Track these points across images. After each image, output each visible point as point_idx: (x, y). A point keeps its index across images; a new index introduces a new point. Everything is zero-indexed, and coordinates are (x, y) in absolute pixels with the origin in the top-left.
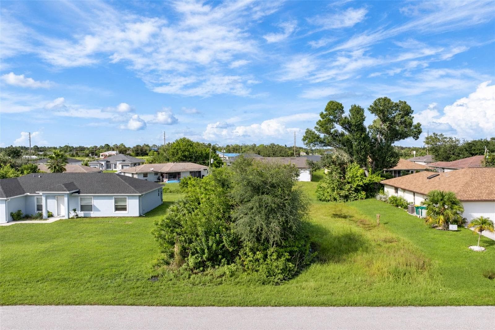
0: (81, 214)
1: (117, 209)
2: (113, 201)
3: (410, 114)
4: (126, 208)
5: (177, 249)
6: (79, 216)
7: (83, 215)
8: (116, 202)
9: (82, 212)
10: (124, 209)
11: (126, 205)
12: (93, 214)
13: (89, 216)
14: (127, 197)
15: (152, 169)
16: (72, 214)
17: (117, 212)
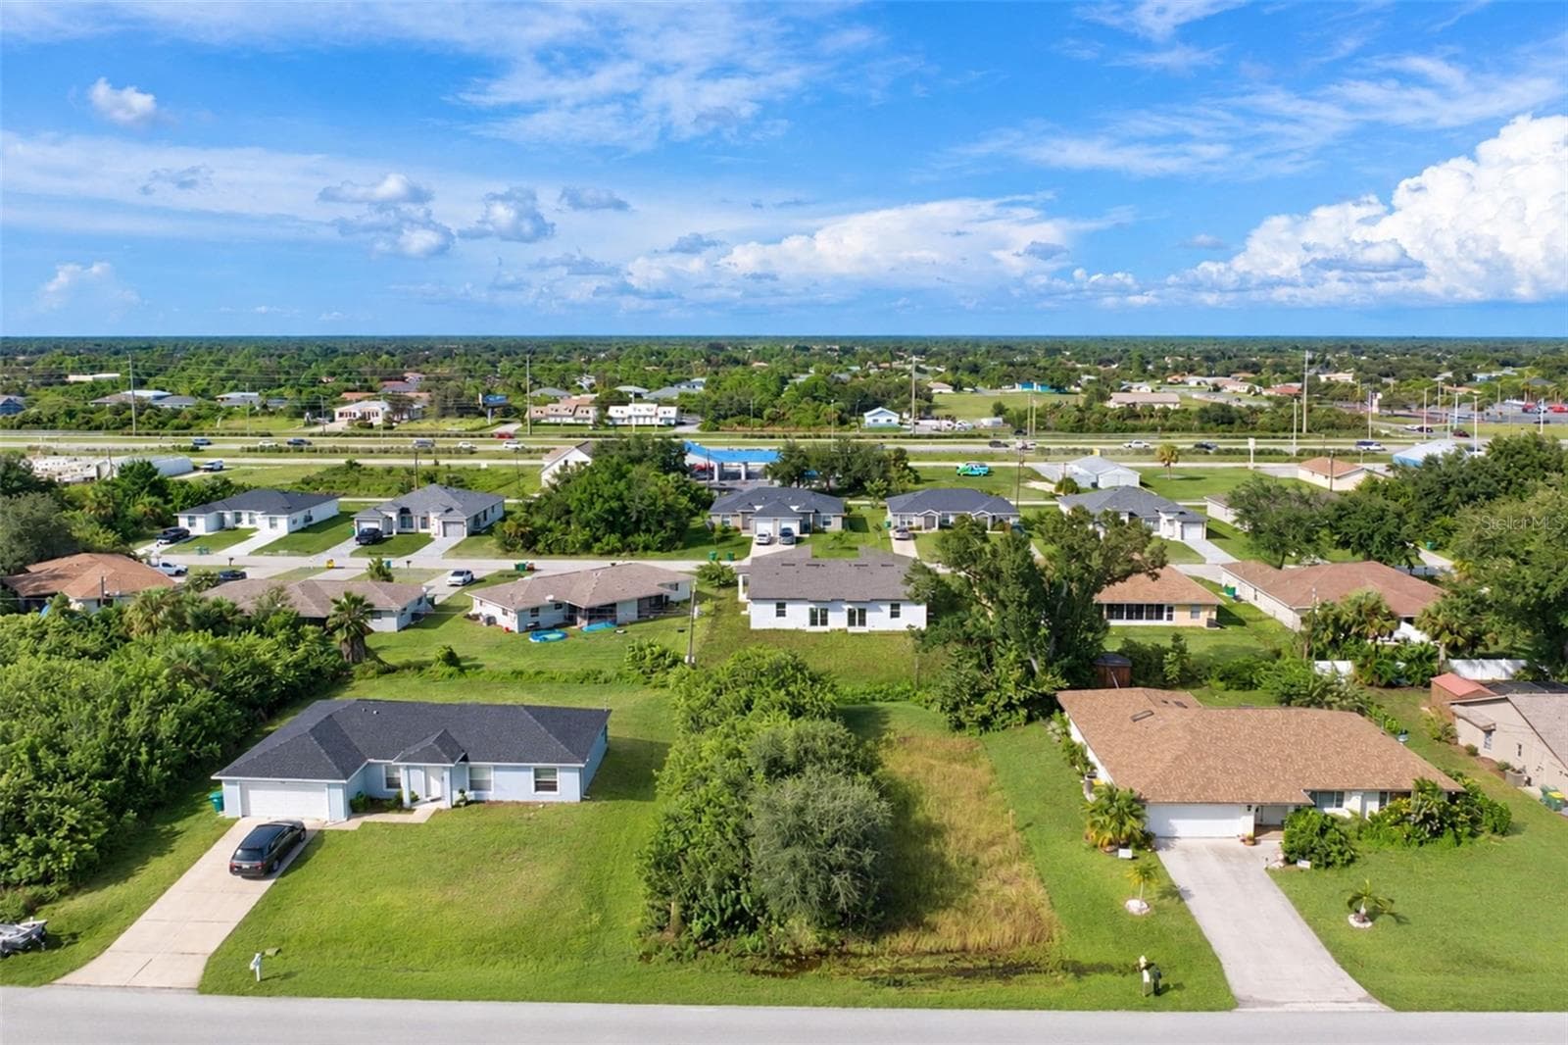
0: (471, 796)
1: (539, 787)
2: (532, 774)
3: (1155, 534)
4: (556, 787)
5: (675, 910)
6: (469, 799)
7: (473, 798)
8: (536, 777)
9: (473, 793)
10: (552, 787)
11: (556, 781)
12: (491, 795)
13: (486, 800)
14: (558, 768)
15: (551, 597)
16: (457, 796)
17: (539, 793)
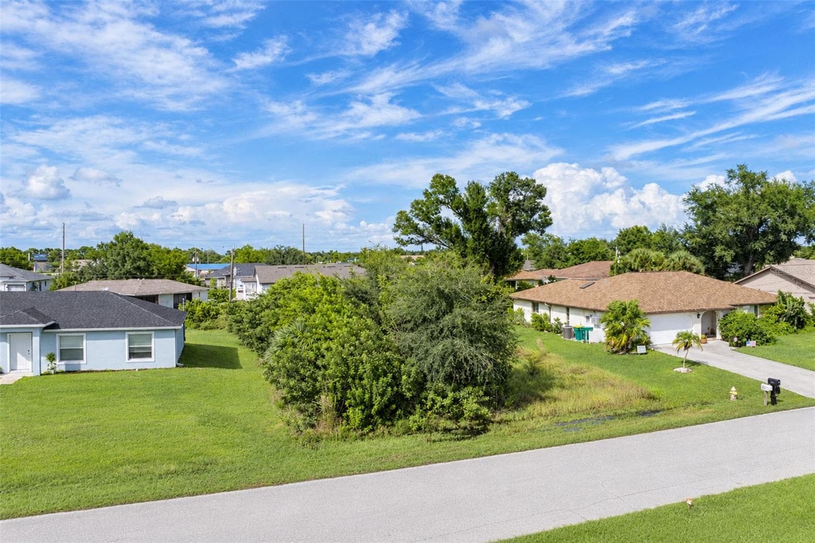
0: (61, 365)
1: (132, 355)
2: (127, 340)
4: (151, 353)
6: (58, 369)
7: (63, 369)
8: (130, 343)
9: (63, 363)
10: (147, 354)
11: (150, 348)
12: (84, 365)
13: (77, 370)
14: (153, 333)
17: (133, 360)
